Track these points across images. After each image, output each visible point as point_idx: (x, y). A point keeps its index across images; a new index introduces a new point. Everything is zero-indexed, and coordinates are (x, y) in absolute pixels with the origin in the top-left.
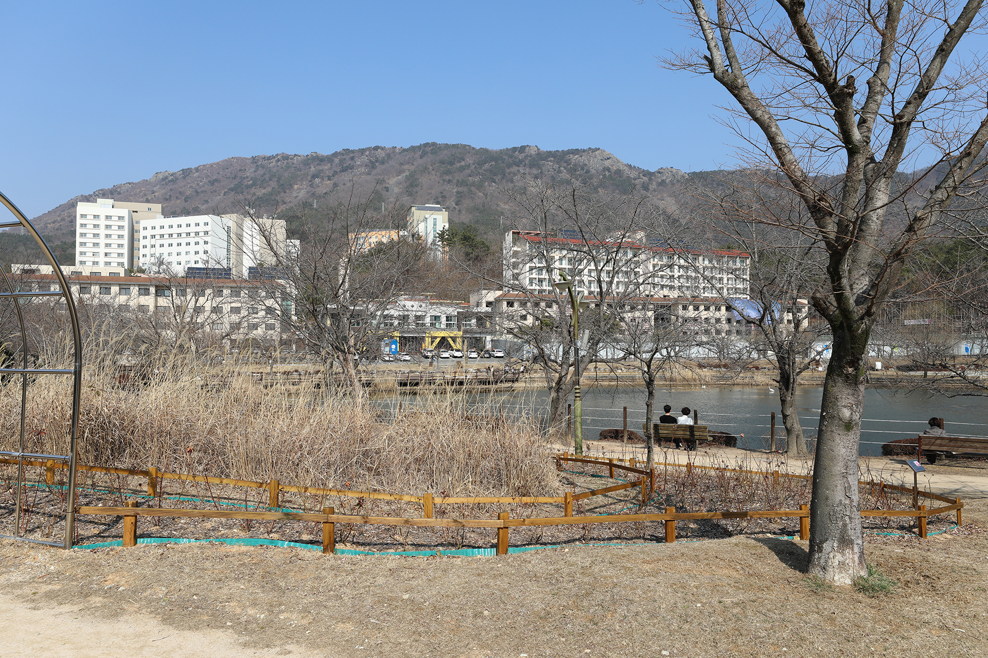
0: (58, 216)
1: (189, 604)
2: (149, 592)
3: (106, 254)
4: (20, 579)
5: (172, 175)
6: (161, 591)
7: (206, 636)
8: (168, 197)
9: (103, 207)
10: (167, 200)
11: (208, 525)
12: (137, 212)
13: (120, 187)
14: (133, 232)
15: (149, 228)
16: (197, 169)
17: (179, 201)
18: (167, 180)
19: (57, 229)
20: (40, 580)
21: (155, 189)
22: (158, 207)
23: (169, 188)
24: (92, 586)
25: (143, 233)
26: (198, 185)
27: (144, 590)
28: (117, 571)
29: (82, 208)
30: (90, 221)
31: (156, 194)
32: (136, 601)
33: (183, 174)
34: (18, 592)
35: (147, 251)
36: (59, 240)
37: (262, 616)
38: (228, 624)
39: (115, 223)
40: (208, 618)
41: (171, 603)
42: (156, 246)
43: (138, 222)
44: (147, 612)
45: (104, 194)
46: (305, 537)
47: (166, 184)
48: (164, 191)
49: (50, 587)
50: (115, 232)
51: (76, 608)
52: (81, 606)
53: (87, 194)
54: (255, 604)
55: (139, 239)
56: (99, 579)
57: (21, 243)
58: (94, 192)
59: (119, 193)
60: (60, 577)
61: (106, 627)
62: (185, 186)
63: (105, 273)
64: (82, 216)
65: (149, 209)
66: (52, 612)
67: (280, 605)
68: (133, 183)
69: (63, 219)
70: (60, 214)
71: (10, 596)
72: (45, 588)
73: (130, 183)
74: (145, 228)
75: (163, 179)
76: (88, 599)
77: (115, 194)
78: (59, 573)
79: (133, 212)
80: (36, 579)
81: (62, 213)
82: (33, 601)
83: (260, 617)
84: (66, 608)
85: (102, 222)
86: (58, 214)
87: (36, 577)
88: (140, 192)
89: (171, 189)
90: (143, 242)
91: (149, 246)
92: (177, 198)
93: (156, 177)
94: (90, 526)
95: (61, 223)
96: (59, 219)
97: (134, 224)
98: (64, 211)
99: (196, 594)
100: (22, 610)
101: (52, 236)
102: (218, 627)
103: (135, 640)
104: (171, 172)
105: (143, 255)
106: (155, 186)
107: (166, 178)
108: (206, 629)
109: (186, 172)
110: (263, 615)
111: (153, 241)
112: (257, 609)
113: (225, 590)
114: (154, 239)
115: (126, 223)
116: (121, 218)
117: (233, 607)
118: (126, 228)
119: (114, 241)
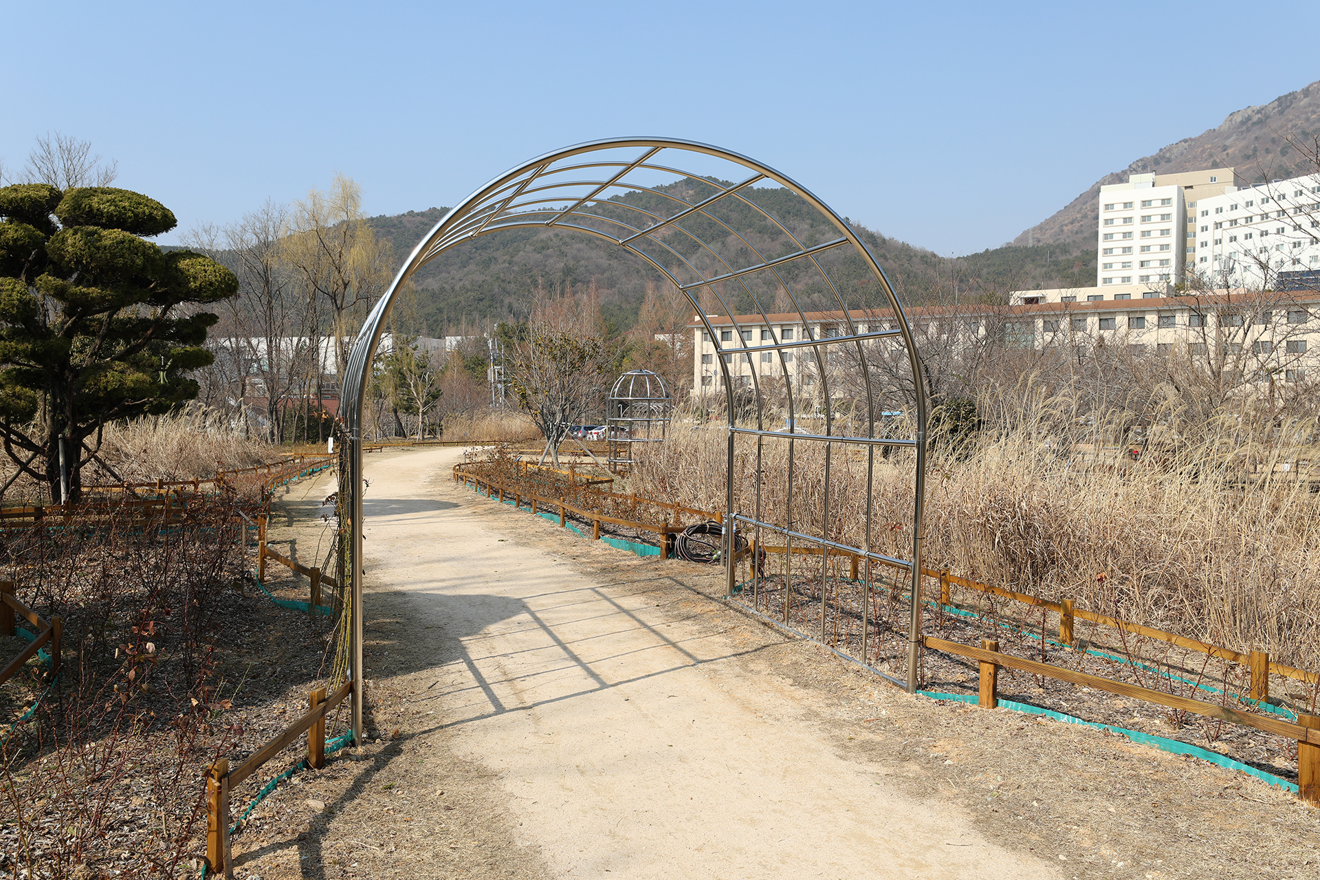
0: (1078, 212)
1: (1023, 810)
2: (979, 776)
3: (1142, 264)
4: (846, 717)
5: (1259, 112)
6: (993, 781)
7: (1020, 862)
8: (1251, 153)
9: (1140, 186)
10: (1248, 157)
11: (1120, 704)
12: (1191, 187)
13: (1170, 149)
14: (1185, 221)
15: (1212, 212)
16: (1306, 92)
17: (1270, 157)
18: (1250, 123)
19: (1077, 233)
20: (866, 725)
21: (1228, 143)
22: (1227, 174)
23: (1254, 136)
24: (917, 749)
25: (1201, 222)
26: (1308, 119)
27: (974, 773)
28: (952, 737)
29: (1109, 194)
30: (1118, 214)
31: (1230, 151)
32: (956, 784)
33: (1280, 105)
34: (836, 732)
35: (1207, 252)
36: (1078, 248)
37: (1120, 864)
38: (1061, 857)
39: (1156, 211)
40: (1038, 838)
41: (999, 800)
42: (1223, 241)
43: (1192, 205)
44: (962, 802)
45: (1143, 166)
46: (1279, 763)
47: (1248, 130)
48: (1244, 143)
49: (871, 735)
50: (1155, 226)
51: (884, 771)
52: (891, 771)
53: (1118, 171)
54: (1117, 842)
55: (1195, 234)
56: (928, 742)
57: (1029, 259)
58: (1130, 166)
59: (1169, 160)
60: (888, 727)
61: (903, 806)
62: (1281, 127)
63: (1137, 295)
64: (1107, 207)
65: (1213, 179)
66: (858, 768)
67: (1156, 856)
68: (1190, 139)
69: (1085, 216)
70: (1081, 209)
71: (826, 735)
72: (866, 735)
73: (1185, 141)
74: (1205, 213)
75: (1242, 123)
76: (905, 764)
77: (1159, 163)
78: (889, 721)
79: (1186, 188)
80: (862, 723)
81: (1084, 207)
82: (845, 748)
83: (1116, 864)
84: (875, 767)
85: (1137, 212)
86: (1078, 208)
87: (863, 719)
88: (1203, 152)
89: (1256, 138)
90: (1200, 237)
91: (1210, 243)
92: (1268, 151)
93: (1231, 121)
94: (959, 669)
95: (1082, 223)
96: (1078, 216)
97: (1188, 208)
98: (1086, 202)
99: (1038, 799)
100: (828, 754)
101: (1069, 244)
102: (1043, 857)
103: (927, 835)
104: (1257, 106)
105: (1202, 259)
106: (1228, 137)
107: (1249, 118)
108: (1026, 854)
109: (1285, 102)
110: (1122, 863)
111: (1218, 234)
112: (1116, 851)
113: (1082, 807)
114: (1220, 230)
115: (1173, 210)
116: (1166, 201)
117: (1082, 836)
118: (1174, 217)
119: (1155, 241)
